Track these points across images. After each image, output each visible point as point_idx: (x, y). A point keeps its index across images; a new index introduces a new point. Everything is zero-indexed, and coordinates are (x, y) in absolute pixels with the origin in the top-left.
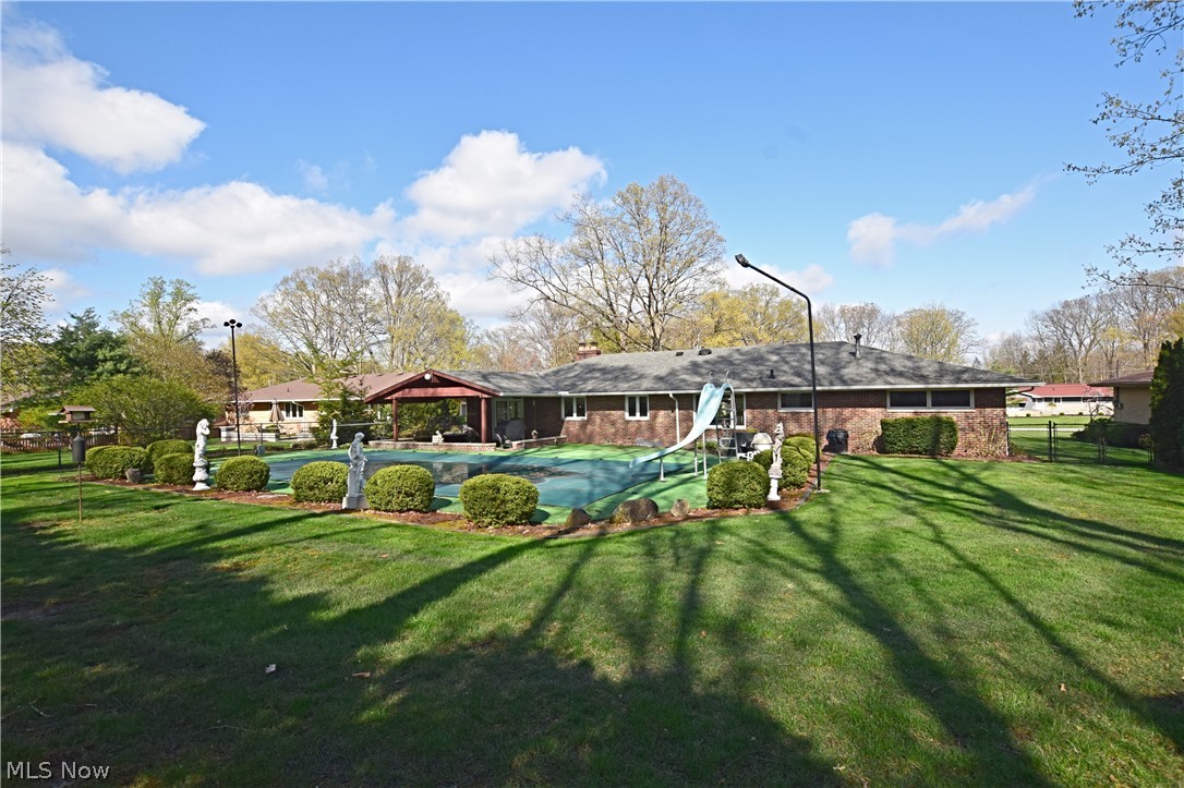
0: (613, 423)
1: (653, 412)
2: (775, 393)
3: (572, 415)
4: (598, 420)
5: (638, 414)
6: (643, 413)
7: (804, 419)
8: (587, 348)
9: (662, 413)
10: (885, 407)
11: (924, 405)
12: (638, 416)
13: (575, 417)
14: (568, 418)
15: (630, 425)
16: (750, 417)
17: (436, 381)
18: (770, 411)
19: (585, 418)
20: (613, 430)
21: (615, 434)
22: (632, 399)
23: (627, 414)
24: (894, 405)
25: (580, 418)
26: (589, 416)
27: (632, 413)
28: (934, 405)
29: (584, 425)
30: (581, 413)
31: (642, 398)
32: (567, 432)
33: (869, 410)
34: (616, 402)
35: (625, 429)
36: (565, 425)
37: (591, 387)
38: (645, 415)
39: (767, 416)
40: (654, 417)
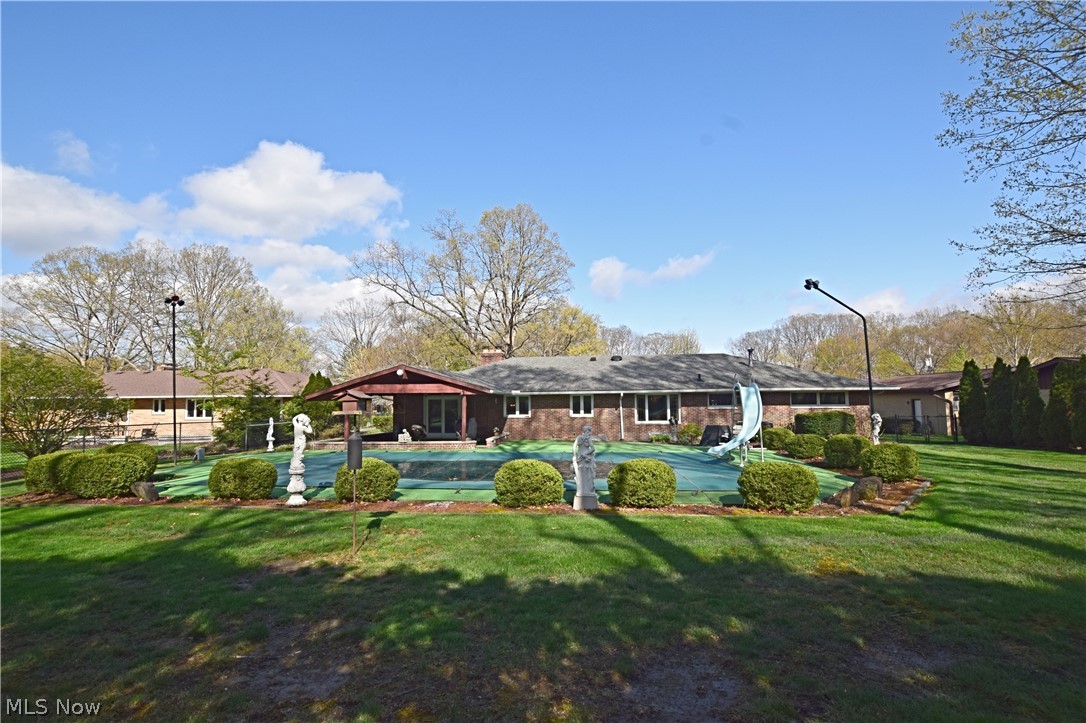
0: (559, 420)
1: (597, 410)
2: (705, 394)
3: (514, 413)
4: (543, 418)
5: (582, 411)
6: (587, 411)
7: (729, 414)
8: (492, 351)
9: (606, 410)
10: (789, 404)
11: (815, 403)
12: (582, 414)
13: (518, 415)
14: (510, 416)
15: (575, 421)
16: (685, 413)
17: (405, 377)
18: (702, 408)
19: (529, 415)
20: (559, 426)
21: (560, 430)
22: (577, 398)
23: (571, 412)
24: (794, 403)
25: (523, 416)
26: (534, 414)
27: (576, 411)
28: (822, 403)
29: (528, 422)
30: (524, 411)
31: (587, 398)
32: (511, 429)
33: (778, 407)
34: (561, 401)
35: (571, 427)
36: (508, 422)
37: (536, 386)
38: (590, 412)
39: (699, 412)
40: (600, 414)
